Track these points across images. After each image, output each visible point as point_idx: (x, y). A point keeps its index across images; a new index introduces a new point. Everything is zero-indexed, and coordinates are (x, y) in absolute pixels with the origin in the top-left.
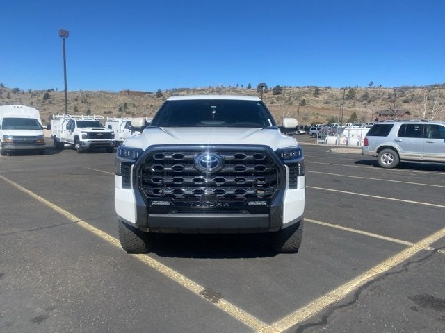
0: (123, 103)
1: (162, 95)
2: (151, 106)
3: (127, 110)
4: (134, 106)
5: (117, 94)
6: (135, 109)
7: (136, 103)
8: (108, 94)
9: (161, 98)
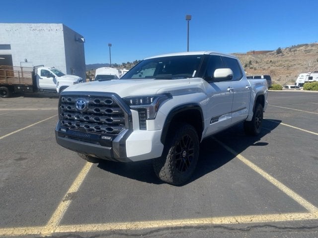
0: (248, 61)
1: (281, 52)
2: (271, 61)
3: (251, 66)
4: (257, 62)
5: (246, 54)
6: (257, 65)
7: (259, 60)
8: (238, 55)
9: (281, 54)
